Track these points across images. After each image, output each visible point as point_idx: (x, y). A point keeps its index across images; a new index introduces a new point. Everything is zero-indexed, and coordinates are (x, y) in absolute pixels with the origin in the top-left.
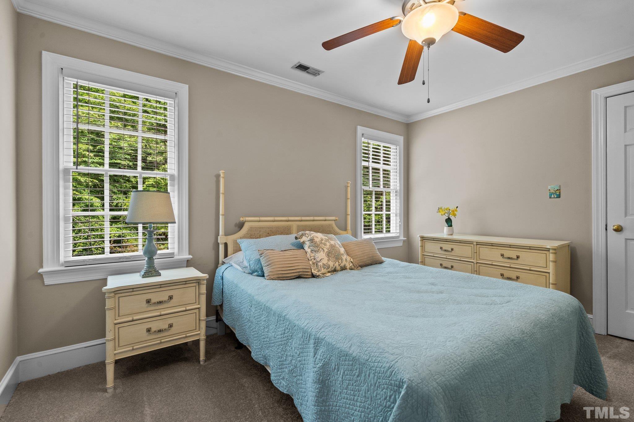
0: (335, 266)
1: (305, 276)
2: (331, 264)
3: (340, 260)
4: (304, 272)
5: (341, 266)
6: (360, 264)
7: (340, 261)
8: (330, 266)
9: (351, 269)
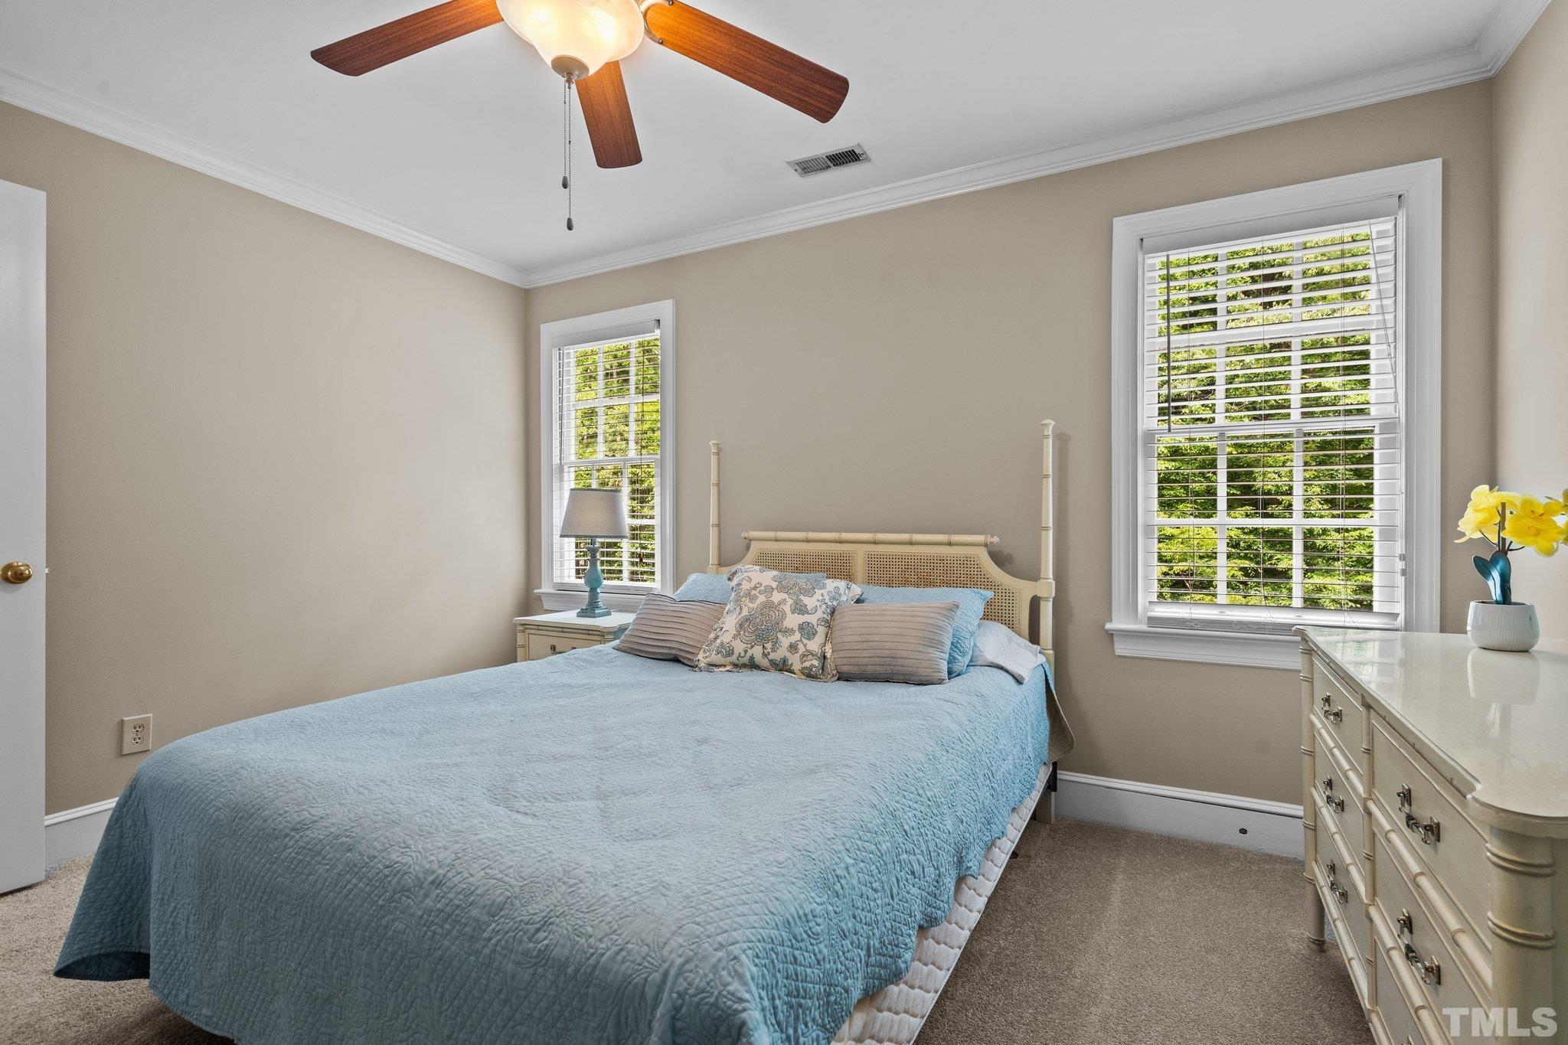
0: (749, 654)
1: (685, 661)
2: (739, 647)
3: (770, 643)
4: (680, 650)
5: (770, 657)
6: (845, 669)
7: (769, 646)
8: (733, 650)
9: (809, 675)
